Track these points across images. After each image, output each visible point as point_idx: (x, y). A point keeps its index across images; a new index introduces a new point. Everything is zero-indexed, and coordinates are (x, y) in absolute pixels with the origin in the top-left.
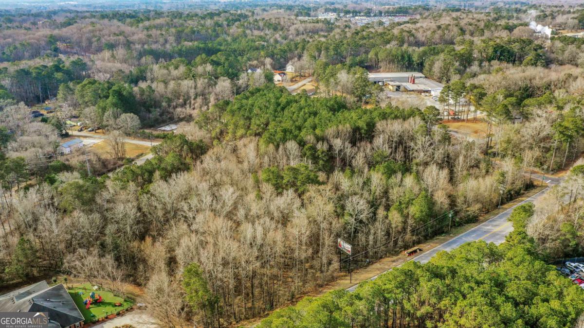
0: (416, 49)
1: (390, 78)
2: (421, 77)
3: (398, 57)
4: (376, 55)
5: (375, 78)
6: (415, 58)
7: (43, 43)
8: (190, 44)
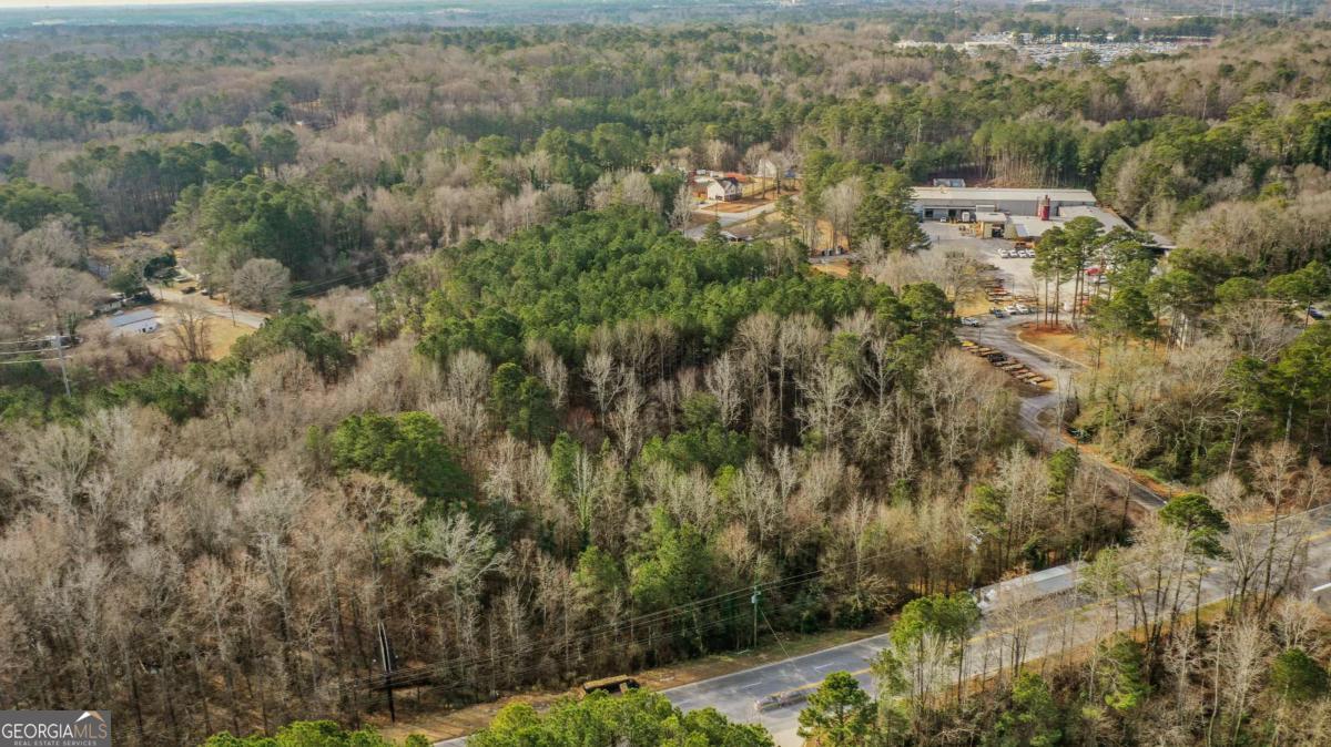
0: (1093, 126)
1: (995, 202)
2: (1084, 204)
3: (1037, 147)
4: (987, 141)
5: (951, 201)
6: (1084, 152)
7: (256, 95)
8: (567, 102)
